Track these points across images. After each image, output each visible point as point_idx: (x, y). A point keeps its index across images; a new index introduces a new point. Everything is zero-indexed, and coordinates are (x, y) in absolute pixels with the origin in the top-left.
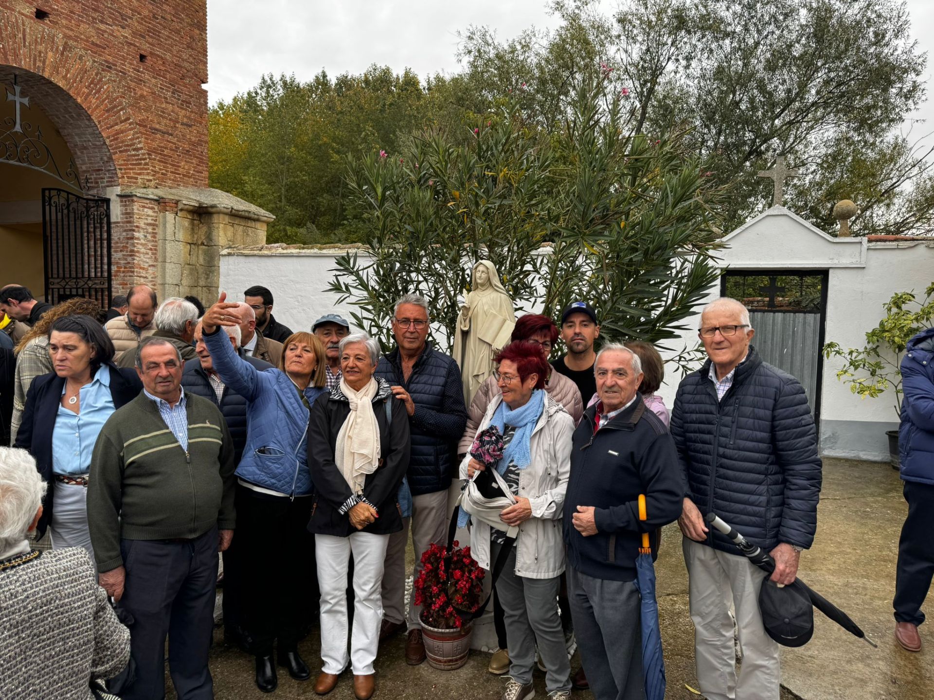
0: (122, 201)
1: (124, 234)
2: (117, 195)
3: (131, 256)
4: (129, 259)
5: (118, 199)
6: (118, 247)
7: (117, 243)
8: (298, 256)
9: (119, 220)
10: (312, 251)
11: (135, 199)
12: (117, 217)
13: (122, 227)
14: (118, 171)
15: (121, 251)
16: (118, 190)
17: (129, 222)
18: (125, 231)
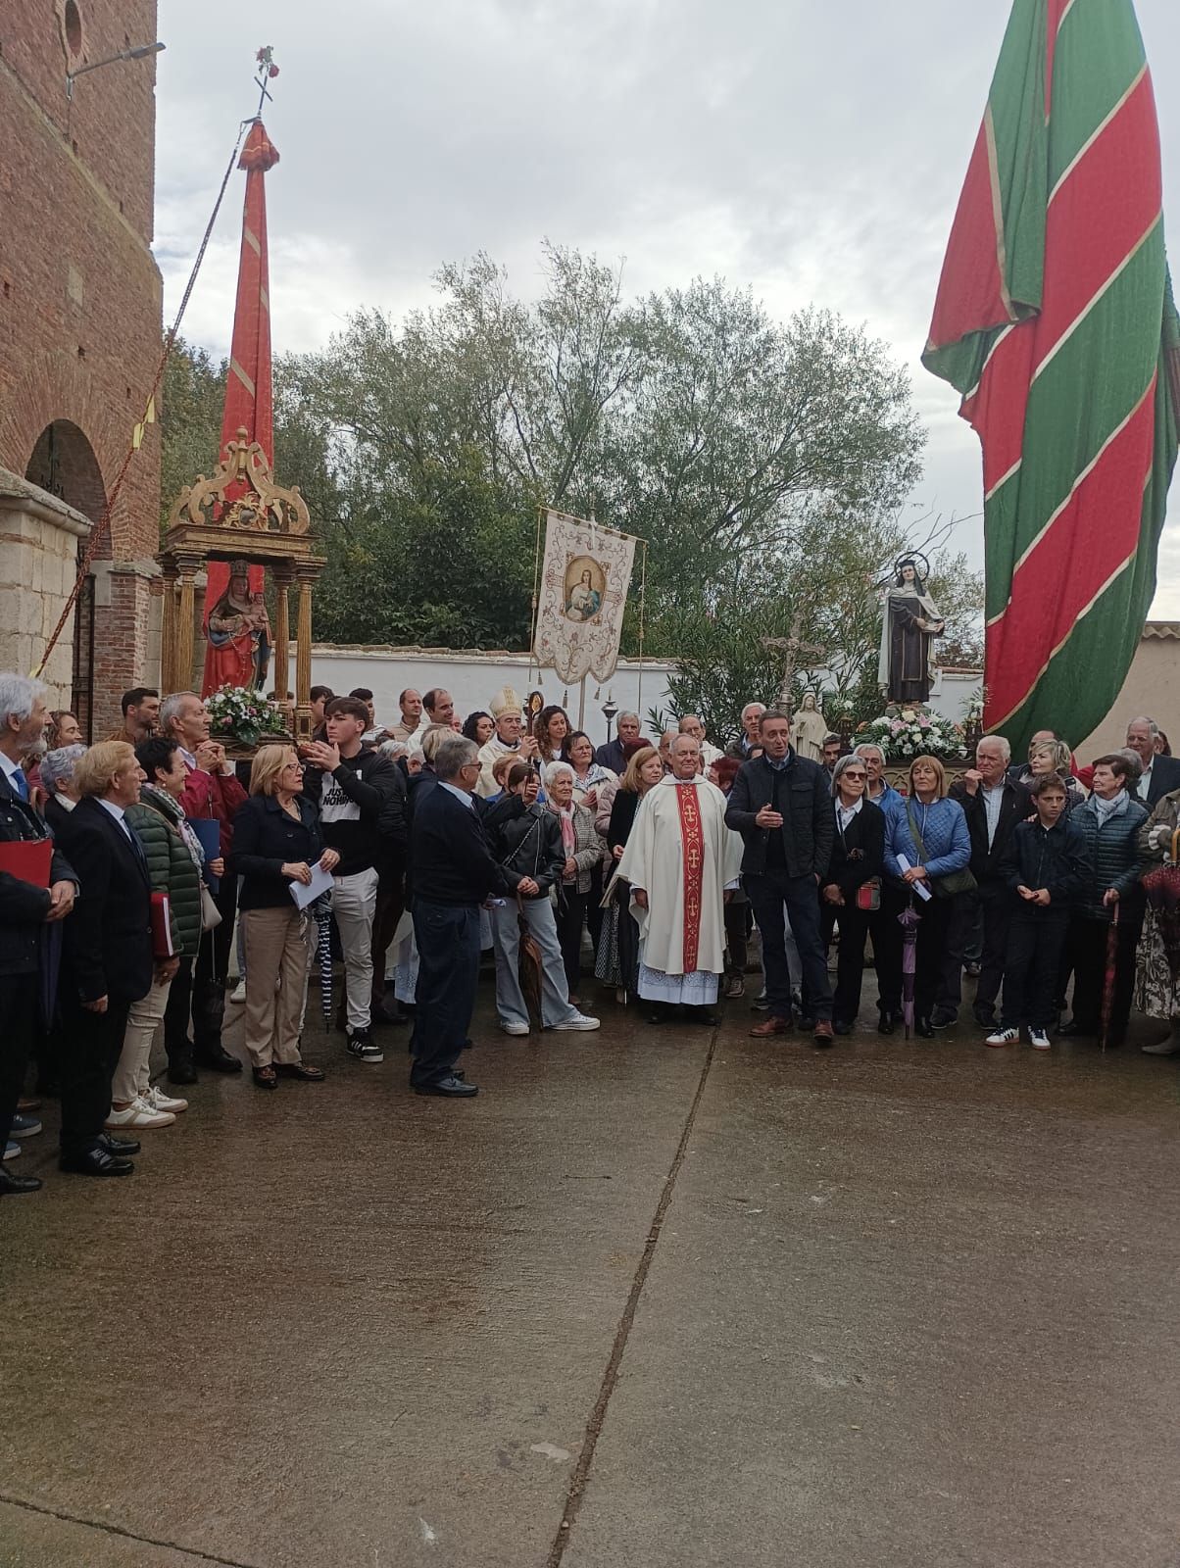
0: (114, 580)
1: (117, 622)
2: (109, 572)
3: (128, 651)
4: (125, 655)
5: (110, 577)
6: (105, 639)
7: (104, 633)
8: (339, 658)
9: (109, 604)
10: (354, 652)
11: (137, 578)
12: (106, 599)
13: (115, 613)
14: (113, 541)
15: (110, 644)
16: (110, 565)
17: (129, 608)
18: (119, 618)
